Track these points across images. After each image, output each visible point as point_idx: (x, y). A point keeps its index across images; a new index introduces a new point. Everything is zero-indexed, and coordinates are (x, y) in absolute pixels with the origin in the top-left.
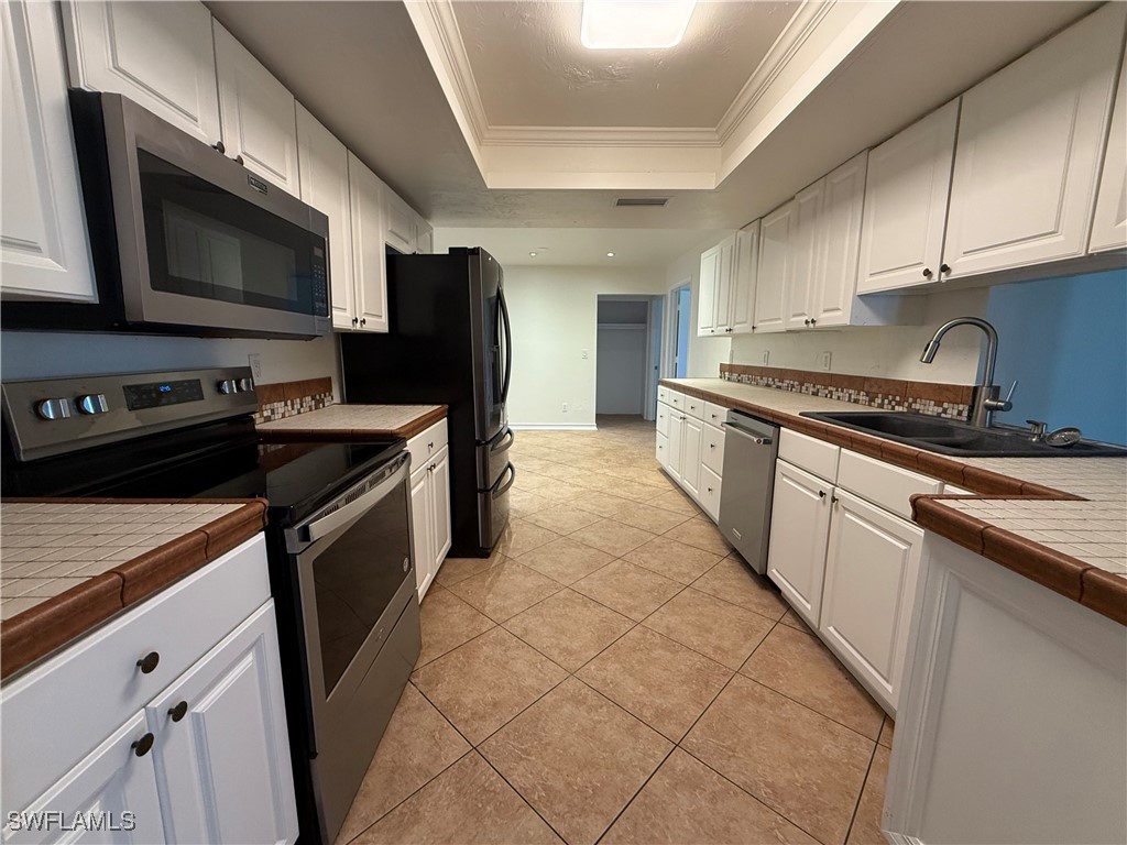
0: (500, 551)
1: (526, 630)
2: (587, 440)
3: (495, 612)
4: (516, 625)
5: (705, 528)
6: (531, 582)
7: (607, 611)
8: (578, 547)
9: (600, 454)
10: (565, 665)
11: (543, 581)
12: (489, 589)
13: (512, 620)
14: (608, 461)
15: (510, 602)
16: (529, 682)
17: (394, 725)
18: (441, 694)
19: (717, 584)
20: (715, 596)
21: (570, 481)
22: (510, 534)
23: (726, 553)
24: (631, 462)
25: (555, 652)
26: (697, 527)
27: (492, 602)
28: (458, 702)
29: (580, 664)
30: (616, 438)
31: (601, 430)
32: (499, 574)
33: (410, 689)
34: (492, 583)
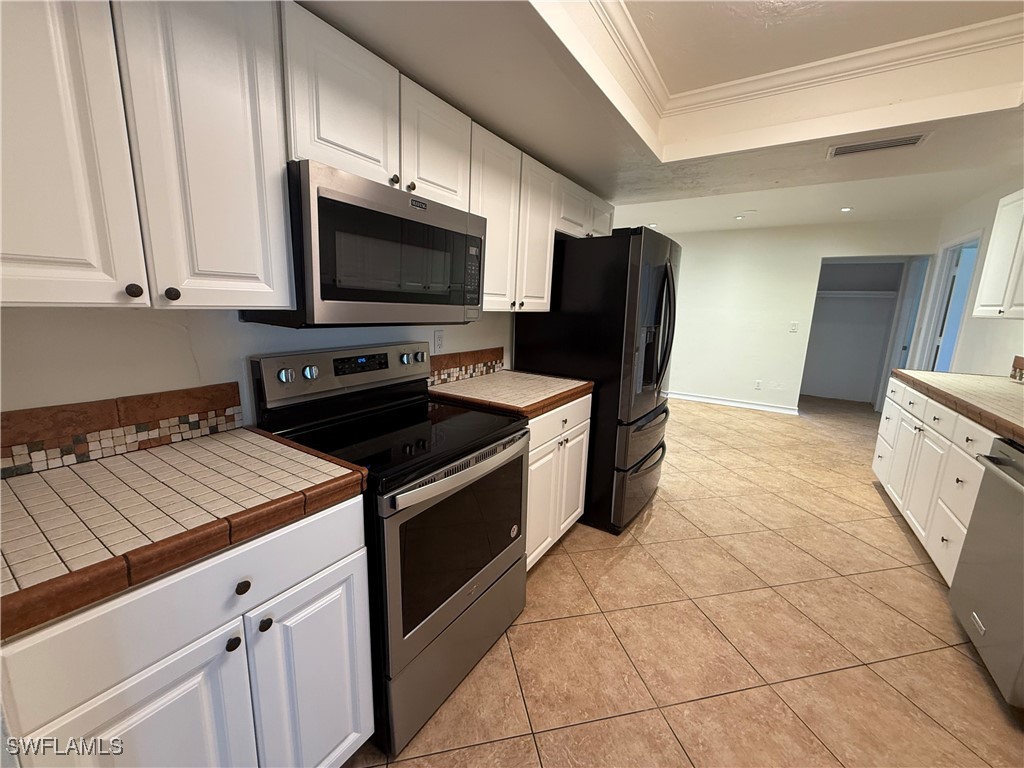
0: (632, 532)
1: (627, 630)
2: (780, 426)
3: (604, 596)
4: (620, 621)
5: (927, 587)
6: (652, 578)
7: (731, 649)
8: (721, 555)
9: (791, 446)
10: (655, 691)
11: (664, 581)
12: (607, 570)
13: (618, 614)
14: (800, 457)
15: (623, 592)
16: (609, 691)
17: (480, 670)
18: (526, 660)
19: (921, 683)
20: (909, 700)
21: (741, 472)
22: (650, 515)
23: (955, 639)
24: (833, 464)
25: (649, 672)
26: (912, 582)
27: (605, 584)
28: (536, 677)
29: (672, 700)
30: (820, 429)
31: (804, 416)
32: (622, 557)
33: (504, 642)
34: (611, 565)
